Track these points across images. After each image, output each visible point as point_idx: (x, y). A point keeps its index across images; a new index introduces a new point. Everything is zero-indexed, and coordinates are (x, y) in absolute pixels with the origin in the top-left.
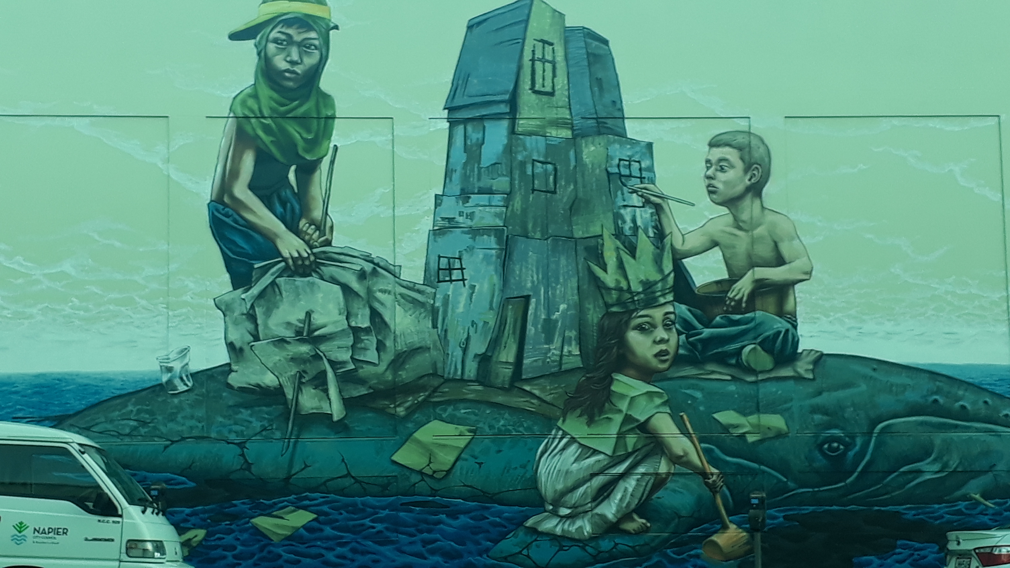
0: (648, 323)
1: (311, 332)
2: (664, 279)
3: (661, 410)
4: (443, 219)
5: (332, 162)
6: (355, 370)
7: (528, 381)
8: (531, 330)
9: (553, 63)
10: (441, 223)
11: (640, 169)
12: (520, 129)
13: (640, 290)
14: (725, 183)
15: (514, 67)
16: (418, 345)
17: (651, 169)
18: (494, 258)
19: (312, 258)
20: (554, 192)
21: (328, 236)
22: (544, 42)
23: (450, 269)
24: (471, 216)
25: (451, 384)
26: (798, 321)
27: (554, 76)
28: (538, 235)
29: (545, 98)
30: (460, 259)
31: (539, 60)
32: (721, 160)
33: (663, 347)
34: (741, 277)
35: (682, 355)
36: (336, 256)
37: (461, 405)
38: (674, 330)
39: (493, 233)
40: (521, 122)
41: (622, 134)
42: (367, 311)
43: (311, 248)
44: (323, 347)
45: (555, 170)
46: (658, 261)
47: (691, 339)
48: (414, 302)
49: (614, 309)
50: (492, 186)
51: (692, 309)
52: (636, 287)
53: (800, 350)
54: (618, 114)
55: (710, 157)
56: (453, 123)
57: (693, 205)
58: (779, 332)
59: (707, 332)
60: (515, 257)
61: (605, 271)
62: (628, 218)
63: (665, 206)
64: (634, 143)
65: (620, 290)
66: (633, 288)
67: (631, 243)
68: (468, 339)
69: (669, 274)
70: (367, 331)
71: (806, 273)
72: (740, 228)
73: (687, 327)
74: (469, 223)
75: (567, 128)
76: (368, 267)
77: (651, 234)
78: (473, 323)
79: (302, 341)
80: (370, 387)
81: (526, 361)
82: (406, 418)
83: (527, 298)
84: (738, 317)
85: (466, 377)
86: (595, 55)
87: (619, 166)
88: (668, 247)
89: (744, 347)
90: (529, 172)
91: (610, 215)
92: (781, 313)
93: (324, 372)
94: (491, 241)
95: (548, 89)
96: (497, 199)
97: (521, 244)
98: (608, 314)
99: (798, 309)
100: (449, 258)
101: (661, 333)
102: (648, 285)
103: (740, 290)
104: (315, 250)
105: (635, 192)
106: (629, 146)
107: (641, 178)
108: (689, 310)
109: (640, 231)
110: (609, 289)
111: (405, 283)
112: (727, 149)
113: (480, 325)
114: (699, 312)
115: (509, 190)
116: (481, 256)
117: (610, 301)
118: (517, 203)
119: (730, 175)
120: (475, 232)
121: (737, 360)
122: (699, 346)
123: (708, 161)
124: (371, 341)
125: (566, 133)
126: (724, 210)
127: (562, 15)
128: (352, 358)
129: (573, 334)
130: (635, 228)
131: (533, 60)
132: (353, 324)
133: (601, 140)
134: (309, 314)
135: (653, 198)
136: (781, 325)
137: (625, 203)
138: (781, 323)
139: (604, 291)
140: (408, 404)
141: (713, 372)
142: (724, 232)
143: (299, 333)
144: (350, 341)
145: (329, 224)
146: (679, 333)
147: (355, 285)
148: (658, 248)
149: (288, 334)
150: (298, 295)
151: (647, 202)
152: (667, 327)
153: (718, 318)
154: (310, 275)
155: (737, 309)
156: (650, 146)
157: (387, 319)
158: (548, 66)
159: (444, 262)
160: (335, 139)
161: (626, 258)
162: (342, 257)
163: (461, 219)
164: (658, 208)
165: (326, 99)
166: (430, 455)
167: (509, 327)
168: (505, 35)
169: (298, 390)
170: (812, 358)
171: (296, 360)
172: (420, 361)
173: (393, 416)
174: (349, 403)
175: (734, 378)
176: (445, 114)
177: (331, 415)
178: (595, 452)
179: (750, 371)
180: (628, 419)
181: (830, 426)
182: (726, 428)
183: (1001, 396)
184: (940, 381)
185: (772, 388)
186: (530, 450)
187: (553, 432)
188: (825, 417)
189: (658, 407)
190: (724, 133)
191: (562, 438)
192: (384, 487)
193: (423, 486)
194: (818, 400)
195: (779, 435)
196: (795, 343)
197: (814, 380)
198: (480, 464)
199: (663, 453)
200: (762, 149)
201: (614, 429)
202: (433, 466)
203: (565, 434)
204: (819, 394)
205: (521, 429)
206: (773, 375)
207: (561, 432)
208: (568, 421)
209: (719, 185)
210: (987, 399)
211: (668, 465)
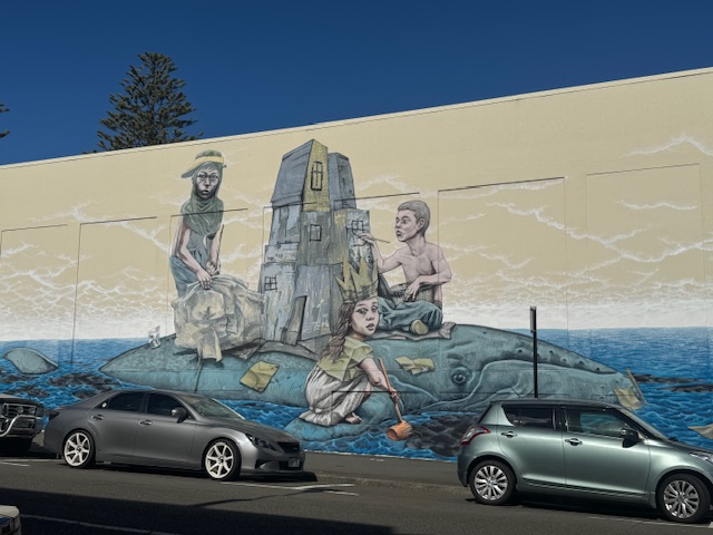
0: (364, 308)
1: (209, 317)
2: (373, 284)
3: (369, 356)
4: (269, 258)
6: (227, 337)
7: (304, 341)
8: (307, 314)
9: (322, 173)
10: (267, 261)
11: (363, 225)
12: (305, 209)
13: (361, 291)
15: (303, 176)
16: (254, 323)
17: (368, 225)
18: (291, 277)
19: (211, 281)
20: (320, 240)
21: (218, 270)
22: (317, 162)
23: (270, 284)
24: (281, 256)
25: (269, 343)
26: (443, 305)
27: (322, 179)
28: (312, 264)
29: (317, 192)
30: (275, 278)
31: (315, 172)
32: (404, 217)
33: (371, 322)
34: (413, 282)
35: (381, 327)
36: (221, 279)
37: (273, 354)
38: (377, 312)
39: (291, 264)
40: (306, 205)
41: (354, 208)
42: (233, 306)
43: (211, 276)
45: (321, 229)
46: (370, 276)
47: (386, 317)
48: (253, 301)
49: (347, 301)
50: (291, 239)
51: (387, 300)
52: (359, 289)
53: (443, 322)
54: (352, 197)
55: (398, 216)
56: (274, 208)
57: (389, 242)
58: (432, 312)
59: (394, 313)
60: (301, 276)
62: (356, 252)
63: (375, 244)
64: (360, 211)
65: (350, 291)
66: (357, 290)
67: (357, 266)
68: (277, 319)
69: (375, 282)
70: (232, 316)
71: (448, 278)
72: (413, 255)
73: (384, 312)
74: (280, 259)
75: (327, 207)
76: (235, 284)
78: (280, 311)
79: (205, 322)
80: (233, 345)
81: (304, 331)
82: (247, 360)
83: (306, 297)
84: (410, 304)
85: (275, 340)
86: (342, 167)
87: (352, 224)
89: (413, 321)
90: (309, 231)
91: (347, 251)
92: (433, 301)
93: (214, 337)
94: (290, 269)
95: (319, 187)
96: (294, 246)
97: (303, 269)
98: (344, 304)
99: (443, 298)
100: (270, 278)
101: (369, 314)
102: (365, 288)
103: (412, 289)
105: (360, 237)
106: (357, 214)
107: (363, 230)
108: (385, 301)
109: (362, 259)
110: (345, 291)
111: (249, 292)
112: (408, 211)
113: (283, 312)
114: (390, 302)
115: (299, 241)
116: (285, 276)
117: (346, 297)
118: (303, 247)
119: (409, 225)
120: (283, 264)
121: (409, 329)
122: (390, 321)
123: (397, 218)
124: (234, 322)
125: (327, 209)
127: (326, 148)
128: (226, 330)
129: (326, 315)
130: (359, 258)
131: (312, 172)
132: (227, 313)
133: (344, 211)
134: (209, 309)
135: (368, 241)
137: (355, 244)
138: (433, 306)
139: (343, 292)
140: (248, 353)
141: (396, 335)
142: (404, 257)
143: (204, 318)
144: (225, 322)
145: (219, 264)
146: (380, 314)
147: (228, 293)
148: (370, 268)
149: (200, 318)
150: (205, 299)
151: (366, 243)
152: (373, 310)
153: (400, 305)
154: (210, 289)
155: (411, 299)
156: (368, 212)
157: (242, 310)
158: (319, 175)
159: (268, 279)
161: (354, 274)
162: (224, 280)
163: (276, 258)
164: (371, 245)
166: (258, 380)
167: (296, 313)
168: (300, 161)
169: (202, 346)
170: (449, 327)
171: (203, 332)
172: (256, 330)
173: (242, 359)
174: (225, 353)
175: (407, 339)
176: (271, 205)
177: (216, 358)
178: (335, 379)
179: (415, 334)
180: (352, 361)
181: (459, 365)
182: (402, 366)
183: (561, 348)
184: (523, 339)
185: (426, 343)
186: (303, 377)
187: (315, 368)
188: (456, 360)
189: (367, 355)
190: (407, 202)
191: (318, 371)
192: (236, 395)
193: (253, 396)
194: (452, 351)
195: (430, 370)
196: (440, 318)
197: (450, 339)
198: (280, 385)
199: (368, 380)
200: (425, 210)
201: (344, 366)
202: (259, 385)
203: (320, 369)
204: (453, 347)
205: (300, 366)
206: (427, 336)
207: (318, 368)
208: (322, 362)
209: (402, 231)
210: (552, 350)
211: (371, 387)
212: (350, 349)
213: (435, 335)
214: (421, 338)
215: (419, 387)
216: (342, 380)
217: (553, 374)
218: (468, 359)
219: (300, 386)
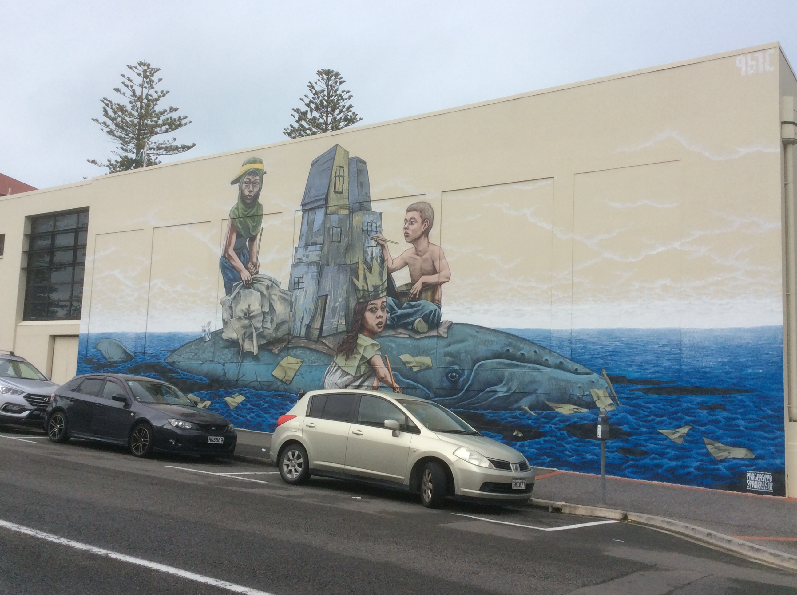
0: (375, 307)
1: (249, 314)
2: (383, 284)
3: (378, 353)
4: (298, 259)
5: (261, 235)
6: (263, 332)
7: (324, 337)
8: (327, 312)
9: (343, 177)
10: (297, 261)
11: (376, 227)
12: (329, 212)
13: (372, 290)
14: (413, 231)
15: (328, 181)
16: (285, 320)
17: (381, 226)
18: (315, 277)
19: (252, 280)
20: (340, 242)
21: (257, 270)
22: (340, 167)
23: (299, 283)
24: (308, 257)
25: (295, 339)
26: (442, 305)
27: (343, 183)
28: (333, 264)
29: (339, 195)
30: (303, 278)
31: (338, 176)
32: (411, 218)
33: (380, 320)
34: (417, 282)
35: (388, 324)
36: (259, 279)
37: (298, 349)
38: (385, 311)
39: (316, 264)
40: (330, 208)
41: (370, 210)
42: (268, 304)
43: (252, 275)
44: (253, 321)
45: (341, 230)
46: (381, 274)
47: (392, 316)
48: (284, 299)
49: (361, 301)
50: (316, 241)
51: (394, 299)
52: (371, 289)
53: (441, 321)
54: (368, 200)
55: (407, 218)
56: (304, 211)
57: (398, 244)
58: (432, 311)
59: (400, 312)
60: (323, 275)
61: (359, 281)
62: (369, 253)
63: (385, 245)
64: (375, 213)
65: (364, 290)
66: (369, 290)
67: (370, 265)
68: (303, 317)
69: (385, 281)
70: (268, 313)
71: (447, 278)
72: (418, 255)
73: (392, 309)
74: (307, 260)
75: (346, 209)
76: (270, 283)
77: (379, 261)
78: (305, 309)
79: (246, 318)
80: (267, 340)
81: (324, 328)
82: (278, 355)
83: (327, 296)
84: (413, 303)
85: (301, 336)
86: (360, 170)
87: (367, 226)
88: (385, 267)
89: (415, 319)
90: (331, 233)
91: (362, 252)
92: (433, 301)
93: (253, 332)
94: (314, 269)
95: (341, 190)
96: (318, 247)
97: (326, 269)
98: (359, 303)
99: (442, 298)
100: (298, 278)
101: (379, 313)
102: (376, 287)
103: (416, 289)
104: (253, 276)
105: (373, 239)
106: (372, 215)
107: (376, 231)
108: (393, 300)
109: (374, 259)
110: (359, 290)
111: (281, 291)
112: (415, 212)
113: (308, 310)
114: (397, 301)
115: (322, 243)
116: (310, 276)
117: (359, 296)
118: (325, 249)
119: (416, 226)
120: (309, 264)
121: (412, 327)
122: (396, 320)
123: (406, 220)
124: (268, 318)
125: (346, 212)
126: (411, 245)
127: (348, 152)
128: (262, 326)
129: (343, 314)
130: (372, 258)
131: (335, 177)
132: (263, 310)
133: (360, 213)
134: (249, 306)
135: (381, 242)
136: (433, 307)
137: (369, 245)
138: (432, 305)
139: (357, 292)
140: (279, 348)
141: (401, 333)
142: (410, 257)
143: (245, 315)
144: (261, 318)
145: (258, 264)
146: (388, 312)
147: (265, 292)
148: (381, 267)
149: (242, 315)
150: (246, 297)
151: (378, 244)
152: (382, 309)
153: (405, 304)
154: (251, 288)
155: (415, 299)
156: (381, 214)
157: (275, 308)
158: (341, 178)
159: (297, 279)
160: (263, 225)
161: (368, 273)
162: (262, 279)
163: (304, 258)
164: (383, 246)
165: (260, 206)
166: (286, 373)
167: (319, 310)
168: (326, 166)
169: (243, 341)
170: (447, 325)
171: (244, 327)
172: (285, 327)
173: (274, 353)
174: (260, 347)
175: (410, 337)
176: (301, 208)
177: (253, 352)
178: (348, 374)
179: (418, 332)
180: (363, 357)
181: (453, 363)
182: (404, 363)
183: (544, 348)
184: (511, 339)
185: (426, 342)
186: (322, 372)
187: (332, 363)
188: (451, 359)
189: (376, 352)
190: (414, 204)
191: (335, 367)
192: (269, 386)
193: (282, 387)
194: (448, 349)
195: (428, 368)
196: (439, 317)
197: (447, 337)
198: (303, 378)
199: (376, 376)
200: (430, 211)
201: (356, 363)
202: (286, 378)
203: (336, 364)
204: (449, 345)
205: (320, 361)
206: (427, 335)
207: (335, 363)
208: (338, 358)
209: (410, 232)
210: (536, 350)
211: (377, 382)
212: (361, 346)
213: (434, 333)
214: (422, 336)
215: (418, 383)
216: (354, 375)
217: (535, 373)
218: (461, 358)
219: (319, 380)
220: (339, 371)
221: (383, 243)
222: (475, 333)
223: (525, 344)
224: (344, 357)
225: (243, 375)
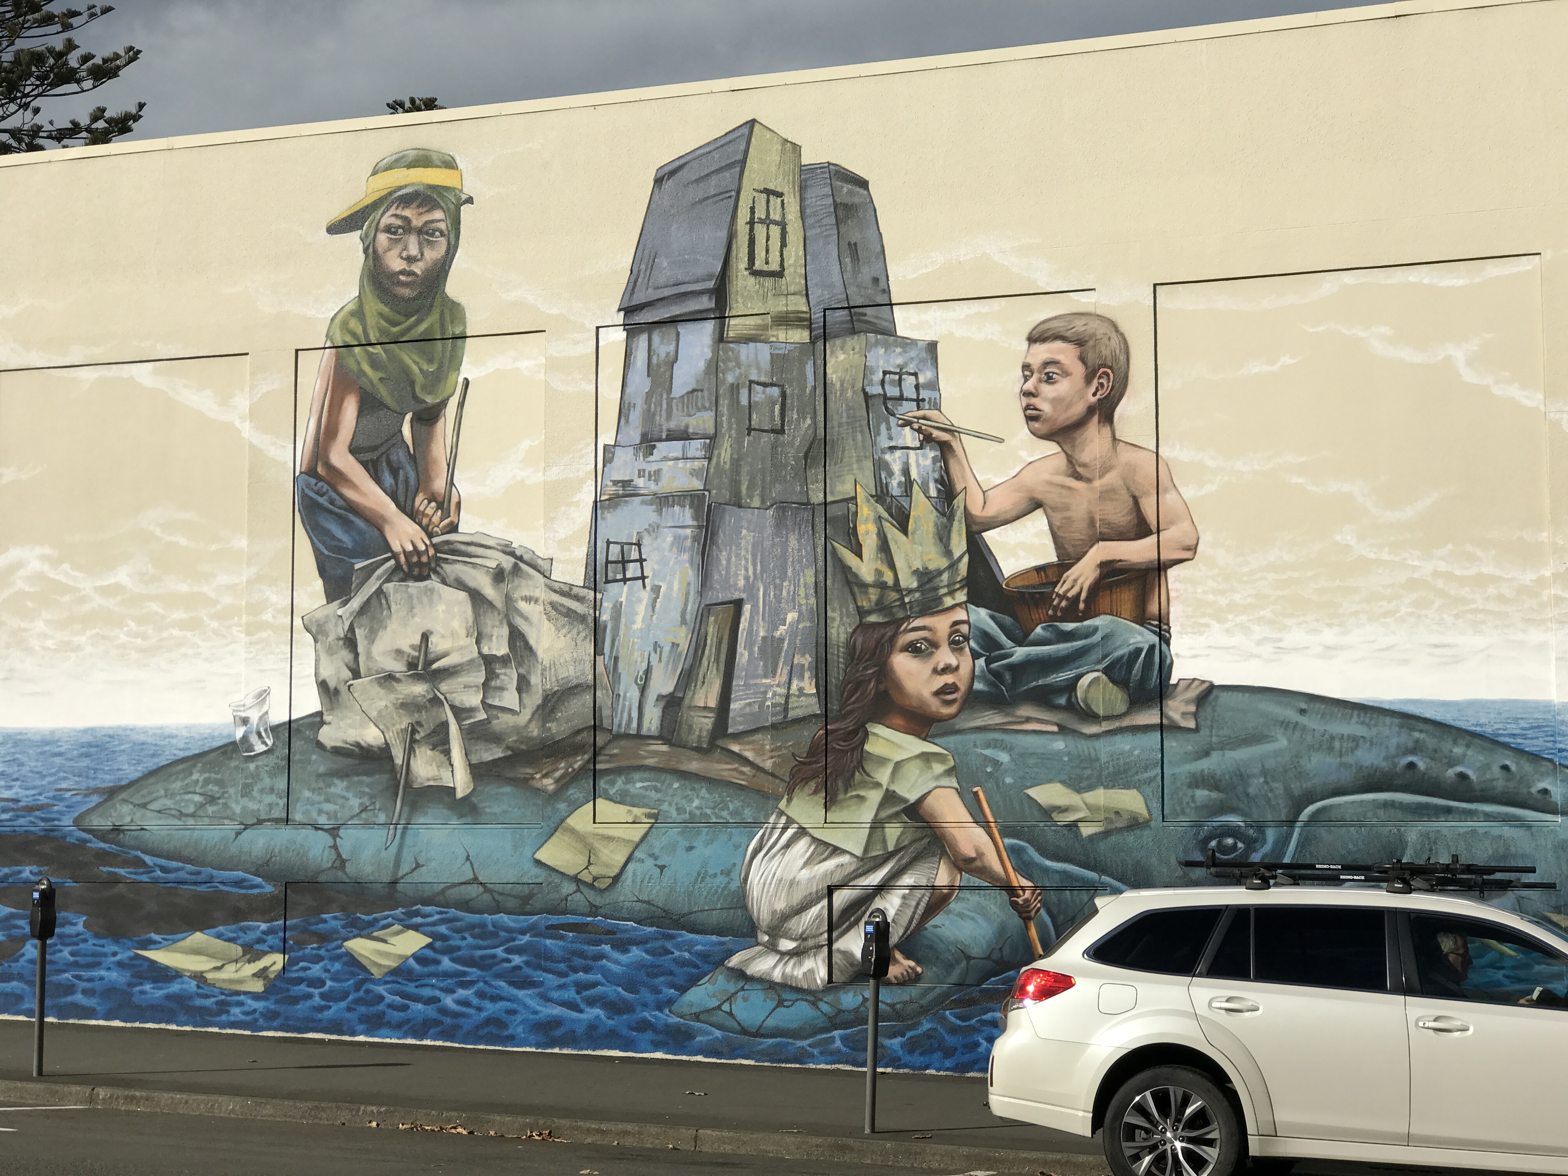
0: (925, 639)
1: (429, 663)
2: (953, 566)
3: (945, 782)
4: (615, 483)
5: (461, 404)
6: (488, 721)
7: (737, 737)
8: (743, 655)
9: (783, 225)
10: (611, 489)
11: (917, 387)
12: (731, 334)
13: (915, 585)
14: (1055, 402)
15: (723, 234)
16: (575, 682)
17: (934, 385)
18: (688, 543)
19: (431, 552)
20: (782, 431)
21: (453, 518)
22: (768, 192)
23: (624, 562)
24: (656, 476)
25: (623, 743)
26: (1172, 631)
27: (784, 244)
28: (756, 502)
29: (769, 282)
30: (639, 545)
31: (761, 221)
32: (1046, 364)
33: (949, 679)
34: (1078, 559)
35: (979, 692)
36: (463, 548)
37: (637, 776)
38: (967, 649)
39: (688, 502)
40: (733, 322)
41: (888, 331)
42: (505, 631)
43: (430, 535)
44: (444, 687)
45: (783, 395)
46: (943, 537)
47: (994, 666)
48: (569, 614)
49: (873, 618)
50: (687, 427)
51: (997, 614)
52: (908, 581)
53: (1173, 681)
54: (881, 299)
55: (1030, 360)
56: (632, 330)
57: (1002, 441)
58: (1138, 651)
59: (1020, 653)
60: (721, 538)
61: (859, 555)
62: (896, 468)
63: (955, 444)
64: (907, 343)
65: (882, 586)
66: (903, 584)
67: (900, 508)
68: (648, 672)
69: (961, 558)
70: (504, 661)
71: (1188, 549)
72: (1078, 477)
73: (989, 644)
74: (653, 487)
75: (803, 327)
76: (507, 562)
77: (933, 493)
78: (656, 645)
79: (418, 677)
80: (508, 748)
81: (735, 706)
82: (556, 795)
83: (738, 604)
84: (1070, 626)
85: (644, 732)
86: (846, 206)
87: (883, 383)
88: (959, 514)
89: (1079, 677)
90: (744, 401)
91: (869, 464)
92: (1141, 619)
93: (445, 725)
94: (685, 515)
95: (774, 266)
96: (696, 447)
97: (730, 518)
98: (863, 627)
99: (1172, 609)
100: (622, 545)
101: (945, 656)
102: (926, 577)
103: (1075, 581)
104: (436, 540)
105: (907, 423)
106: (899, 350)
107: (919, 401)
108: (992, 617)
109: (916, 488)
110: (864, 586)
111: (557, 586)
112: (1058, 344)
113: (667, 649)
114: (1007, 620)
115: (712, 431)
116: (670, 539)
117: (865, 604)
118: (725, 452)
119: (1063, 387)
120: (663, 501)
121: (1069, 700)
122: (1008, 677)
123: (1026, 367)
124: (509, 677)
125: (801, 336)
126: (1052, 448)
127: (796, 148)
128: (483, 702)
129: (806, 660)
130: (908, 485)
131: (751, 223)
132: (486, 651)
133: (854, 342)
134: (425, 637)
135: (936, 433)
136: (1143, 637)
137: (892, 444)
138: (1140, 634)
139: (856, 589)
140: (557, 774)
141: (1028, 720)
142: (1050, 483)
143: (412, 665)
144: (480, 677)
145: (454, 500)
146: (975, 656)
147: (489, 591)
148: (943, 514)
149: (398, 667)
150: (412, 608)
151: (927, 440)
152: (955, 645)
153: (1039, 630)
154: (428, 577)
155: (1072, 612)
156: (932, 347)
157: (532, 642)
158: (775, 231)
159: (615, 550)
160: (467, 370)
161: (893, 533)
162: (472, 549)
163: (640, 482)
164: (945, 449)
165: (454, 310)
166: (591, 854)
167: (710, 650)
168: (712, 186)
169: (410, 751)
170: (1193, 693)
171: (408, 706)
172: (579, 707)
173: (538, 791)
174: (478, 771)
175: (1063, 730)
176: (620, 318)
177: (454, 789)
178: (836, 851)
179: (1090, 716)
180: (890, 797)
181: (1223, 808)
182: (1047, 812)
183: (1535, 757)
184: (1421, 731)
185: (1124, 744)
186: (737, 847)
187: (772, 819)
188: (1214, 795)
189: (938, 777)
190: (1055, 318)
191: (785, 829)
192: (526, 899)
193: (579, 900)
194: (1204, 765)
195: (1135, 824)
196: (1165, 668)
197: (1197, 730)
198: (662, 868)
199: (943, 853)
200: (1115, 342)
201: (867, 814)
202: (595, 870)
203: (790, 821)
204: (1207, 754)
205: (725, 814)
206: (1126, 722)
207: (783, 820)
208: (795, 801)
209: (1046, 408)
210: (1508, 763)
211: (951, 873)
212: (882, 761)
213: (1151, 717)
214: (1105, 726)
215: (1103, 871)
216: (859, 852)
217: (1507, 831)
218: (1251, 790)
219: (727, 873)
220: (803, 843)
221: (945, 437)
222: (1291, 715)
223: (1468, 746)
224: (820, 798)
225: (418, 866)
